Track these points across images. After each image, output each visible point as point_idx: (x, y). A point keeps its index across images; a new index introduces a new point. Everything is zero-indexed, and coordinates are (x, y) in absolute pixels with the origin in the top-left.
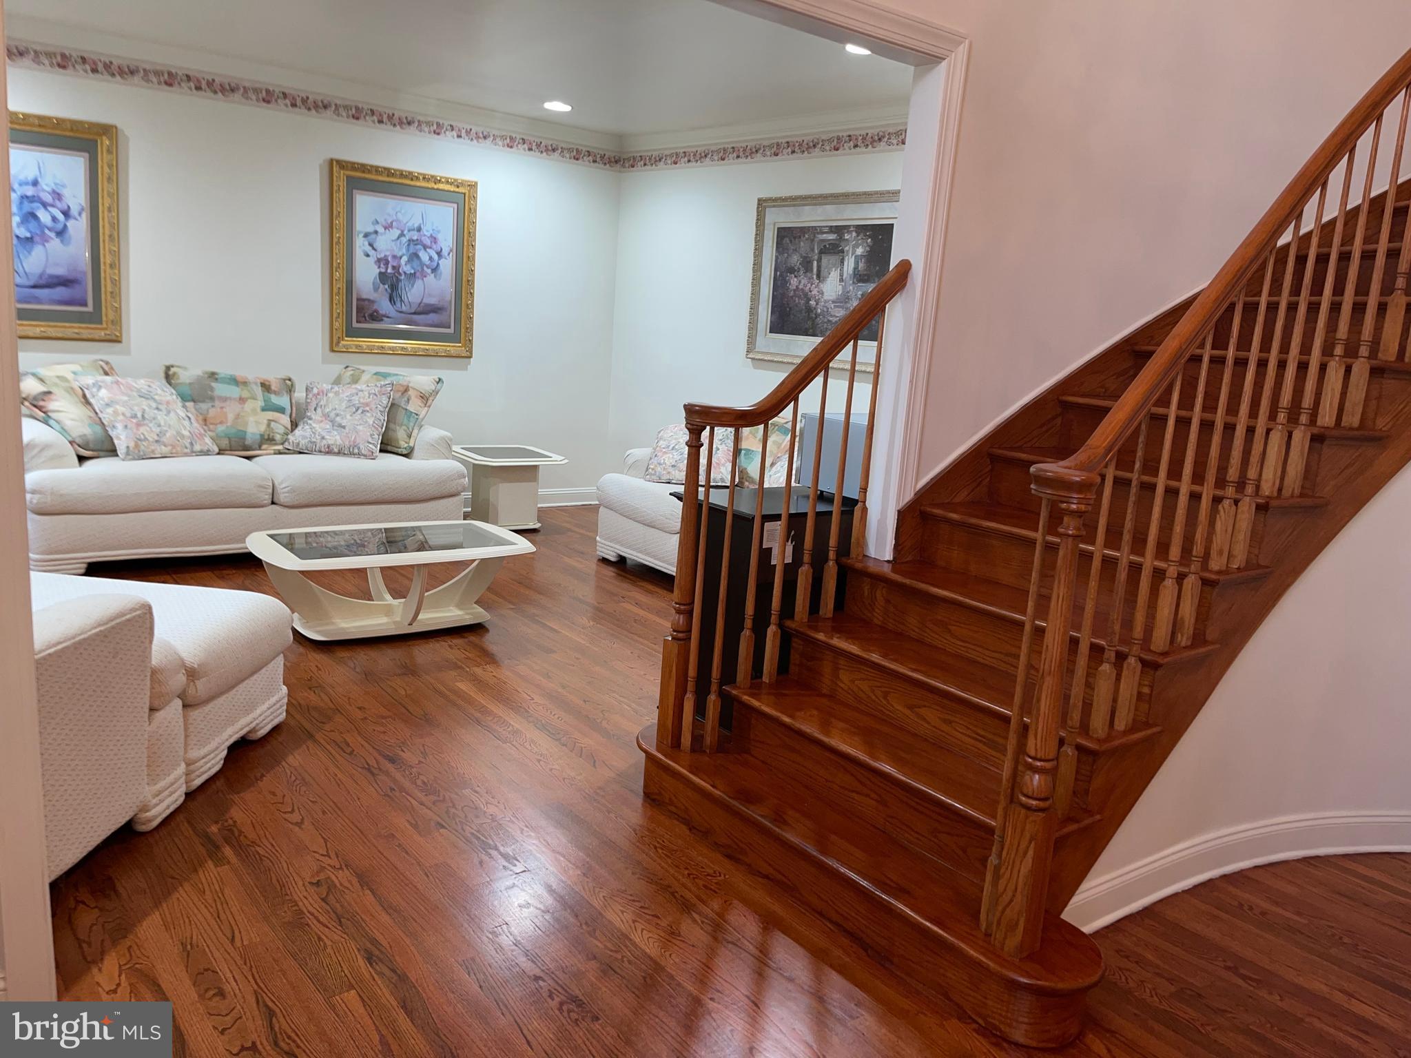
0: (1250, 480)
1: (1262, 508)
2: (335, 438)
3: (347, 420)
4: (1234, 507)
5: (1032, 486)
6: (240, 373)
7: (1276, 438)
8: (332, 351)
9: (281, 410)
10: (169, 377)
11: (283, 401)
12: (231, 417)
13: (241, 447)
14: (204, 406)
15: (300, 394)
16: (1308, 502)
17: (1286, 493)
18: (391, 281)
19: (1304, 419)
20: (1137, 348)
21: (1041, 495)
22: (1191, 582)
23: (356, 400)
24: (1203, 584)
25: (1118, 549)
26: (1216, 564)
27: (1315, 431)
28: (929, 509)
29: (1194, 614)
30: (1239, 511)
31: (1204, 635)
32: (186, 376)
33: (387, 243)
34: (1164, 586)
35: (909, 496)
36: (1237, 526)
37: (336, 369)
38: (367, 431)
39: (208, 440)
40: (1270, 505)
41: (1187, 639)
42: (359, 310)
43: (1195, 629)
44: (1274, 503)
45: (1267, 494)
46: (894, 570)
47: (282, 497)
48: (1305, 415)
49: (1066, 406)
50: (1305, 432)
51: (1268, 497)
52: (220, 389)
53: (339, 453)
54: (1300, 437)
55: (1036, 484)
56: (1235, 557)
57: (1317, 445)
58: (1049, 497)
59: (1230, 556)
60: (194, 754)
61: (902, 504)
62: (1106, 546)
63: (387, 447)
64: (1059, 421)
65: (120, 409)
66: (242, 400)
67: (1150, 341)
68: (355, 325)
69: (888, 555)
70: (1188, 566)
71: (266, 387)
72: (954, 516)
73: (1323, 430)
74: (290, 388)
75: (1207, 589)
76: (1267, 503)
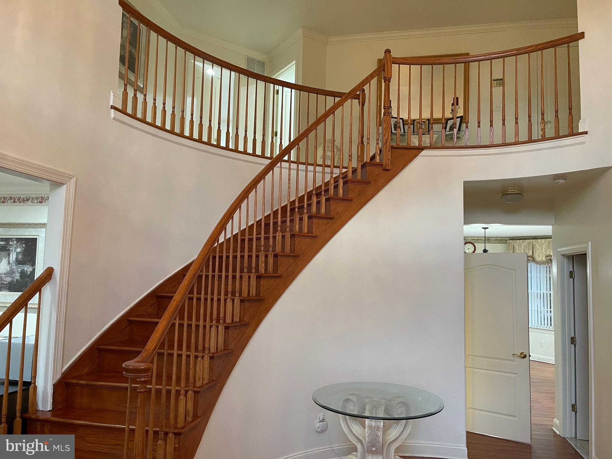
0: (206, 348)
1: (211, 358)
4: (202, 360)
5: (124, 373)
7: (213, 330)
16: (226, 352)
17: (219, 350)
19: (221, 321)
20: (158, 294)
21: (128, 376)
22: (190, 393)
24: (194, 393)
25: (161, 385)
26: (198, 384)
27: (226, 325)
28: (69, 381)
29: (192, 406)
30: (204, 360)
31: (197, 414)
34: (180, 399)
35: (59, 376)
36: (204, 367)
40: (214, 356)
41: (191, 418)
43: (193, 412)
44: (215, 355)
45: (213, 352)
46: (53, 416)
48: (222, 320)
49: (130, 322)
50: (222, 326)
51: (213, 353)
54: (221, 328)
55: (125, 372)
56: (204, 379)
57: (227, 330)
58: (132, 377)
59: (203, 379)
61: (55, 381)
62: (157, 384)
64: (128, 328)
67: (162, 291)
69: (49, 407)
70: (188, 387)
72: (83, 382)
73: (228, 324)
75: (196, 395)
76: (213, 356)
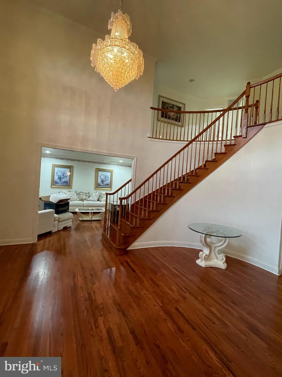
2: (93, 199)
3: (94, 197)
6: (83, 192)
8: (95, 189)
9: (87, 196)
10: (76, 192)
11: (88, 195)
12: (82, 196)
13: (82, 200)
14: (79, 195)
15: (90, 194)
18: (102, 181)
23: (96, 195)
32: (78, 192)
33: (102, 177)
37: (95, 191)
38: (96, 199)
39: (78, 199)
42: (98, 185)
47: (85, 206)
52: (81, 193)
53: (93, 201)
60: (59, 227)
63: (98, 200)
65: (69, 195)
66: (83, 195)
68: (98, 186)
71: (86, 193)
74: (89, 193)
